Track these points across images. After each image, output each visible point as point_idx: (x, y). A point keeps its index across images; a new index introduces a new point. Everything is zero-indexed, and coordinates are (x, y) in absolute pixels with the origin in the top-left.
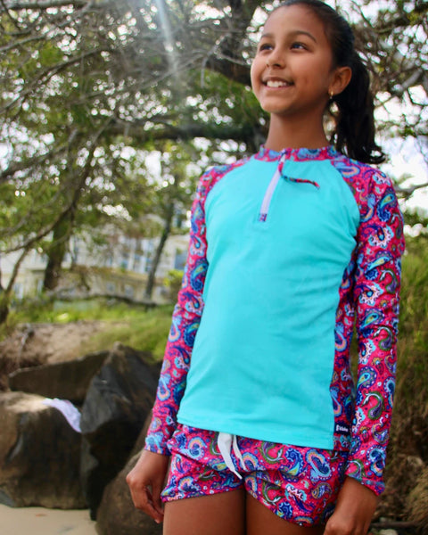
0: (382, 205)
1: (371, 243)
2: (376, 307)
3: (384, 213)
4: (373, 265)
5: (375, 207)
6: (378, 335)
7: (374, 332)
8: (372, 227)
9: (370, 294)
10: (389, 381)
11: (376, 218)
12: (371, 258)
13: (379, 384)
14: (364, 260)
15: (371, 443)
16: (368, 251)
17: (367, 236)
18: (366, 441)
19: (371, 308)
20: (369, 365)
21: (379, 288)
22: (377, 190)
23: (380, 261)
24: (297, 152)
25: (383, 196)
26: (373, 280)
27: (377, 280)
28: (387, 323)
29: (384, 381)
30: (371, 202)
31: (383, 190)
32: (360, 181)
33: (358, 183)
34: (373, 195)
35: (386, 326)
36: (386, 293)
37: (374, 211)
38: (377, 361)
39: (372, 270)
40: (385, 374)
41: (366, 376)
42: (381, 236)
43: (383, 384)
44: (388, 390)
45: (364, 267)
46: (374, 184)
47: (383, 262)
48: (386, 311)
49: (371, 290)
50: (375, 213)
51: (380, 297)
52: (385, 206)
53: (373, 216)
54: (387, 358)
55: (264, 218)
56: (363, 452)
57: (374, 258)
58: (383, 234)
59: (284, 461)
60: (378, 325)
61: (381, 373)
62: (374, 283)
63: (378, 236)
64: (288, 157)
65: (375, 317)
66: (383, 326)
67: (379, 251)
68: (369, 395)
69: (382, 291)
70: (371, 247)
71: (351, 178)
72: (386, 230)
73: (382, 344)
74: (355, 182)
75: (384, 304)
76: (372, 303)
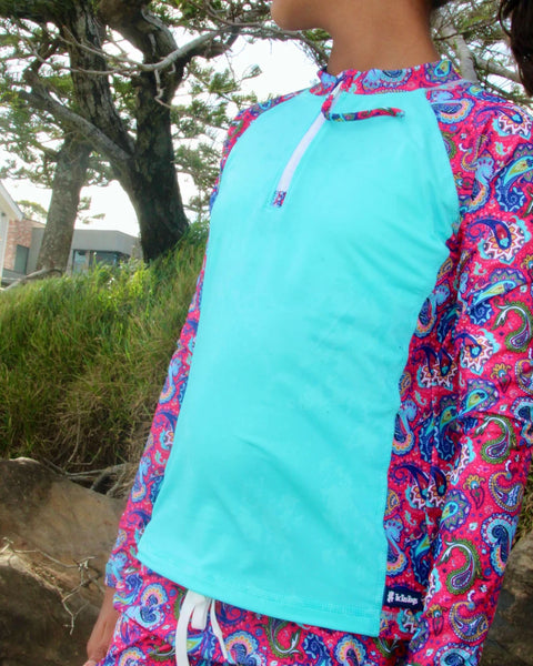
0: (508, 177)
1: (483, 255)
2: (485, 377)
3: (511, 193)
4: (483, 296)
5: (493, 183)
6: (482, 433)
7: (477, 425)
8: (485, 222)
9: (475, 350)
10: (495, 523)
11: (493, 204)
12: (481, 281)
13: (473, 526)
14: (470, 285)
15: (446, 637)
16: (477, 269)
17: (476, 239)
18: (438, 632)
19: (477, 378)
20: (459, 488)
21: (493, 341)
22: (499, 149)
23: (497, 289)
24: (363, 76)
25: (510, 160)
26: (482, 325)
27: (489, 325)
28: (503, 408)
29: (483, 520)
30: (484, 172)
31: (510, 149)
32: (468, 132)
33: (464, 136)
34: (489, 159)
35: (501, 416)
36: (505, 351)
37: (491, 189)
38: (473, 482)
39: (480, 305)
40: (487, 509)
41: (452, 508)
42: (504, 241)
43: (480, 527)
44: (492, 539)
45: (469, 299)
46: (493, 137)
47: (503, 290)
48: (503, 386)
49: (477, 345)
50: (491, 194)
51: (494, 358)
52: (514, 182)
53: (488, 200)
54: (495, 477)
55: (280, 199)
56: (430, 652)
57: (485, 282)
58: (509, 235)
59: (301, 656)
60: (485, 413)
61: (479, 504)
62: (484, 330)
63: (498, 240)
64: (346, 87)
65: (482, 395)
66: (495, 415)
67: (496, 268)
68: (452, 545)
69: (497, 347)
70: (482, 262)
71: (454, 124)
72: (514, 228)
73: (487, 449)
74: (458, 132)
75: (500, 371)
76: (479, 369)
